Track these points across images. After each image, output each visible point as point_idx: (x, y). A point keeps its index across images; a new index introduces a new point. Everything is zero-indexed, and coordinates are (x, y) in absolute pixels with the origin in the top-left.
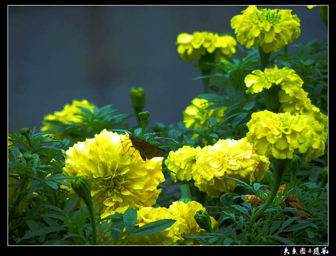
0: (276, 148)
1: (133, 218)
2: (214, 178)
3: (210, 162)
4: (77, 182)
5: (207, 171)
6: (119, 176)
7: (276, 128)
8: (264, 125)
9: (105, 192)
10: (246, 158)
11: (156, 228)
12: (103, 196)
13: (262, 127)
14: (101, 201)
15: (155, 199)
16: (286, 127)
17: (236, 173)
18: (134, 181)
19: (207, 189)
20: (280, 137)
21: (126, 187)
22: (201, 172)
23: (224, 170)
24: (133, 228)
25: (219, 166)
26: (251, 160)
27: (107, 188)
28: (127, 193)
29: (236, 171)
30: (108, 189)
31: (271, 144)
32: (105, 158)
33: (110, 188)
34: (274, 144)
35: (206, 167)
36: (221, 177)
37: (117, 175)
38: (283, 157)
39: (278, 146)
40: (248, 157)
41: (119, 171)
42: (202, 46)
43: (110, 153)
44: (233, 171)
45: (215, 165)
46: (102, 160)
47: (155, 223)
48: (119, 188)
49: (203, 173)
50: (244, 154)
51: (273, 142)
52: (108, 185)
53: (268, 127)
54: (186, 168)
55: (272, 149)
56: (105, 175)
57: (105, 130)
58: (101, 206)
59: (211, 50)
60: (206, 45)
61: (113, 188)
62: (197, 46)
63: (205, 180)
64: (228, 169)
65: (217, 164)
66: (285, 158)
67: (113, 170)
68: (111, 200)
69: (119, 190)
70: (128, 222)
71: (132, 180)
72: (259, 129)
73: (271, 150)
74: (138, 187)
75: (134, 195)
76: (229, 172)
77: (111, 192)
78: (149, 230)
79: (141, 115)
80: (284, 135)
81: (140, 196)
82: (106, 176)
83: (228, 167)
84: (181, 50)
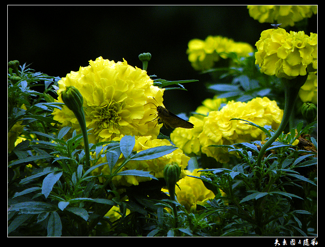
0: (287, 64)
1: (130, 144)
2: (223, 138)
3: (218, 122)
4: (67, 93)
5: (215, 132)
6: (115, 105)
7: (288, 42)
8: (274, 41)
9: (100, 123)
10: (257, 116)
11: (155, 154)
12: (99, 128)
13: (272, 43)
14: (96, 133)
15: (156, 135)
16: (299, 42)
17: (246, 133)
18: (132, 110)
19: (215, 153)
20: (293, 51)
21: (124, 117)
22: (208, 133)
23: (233, 129)
24: (130, 153)
25: (228, 125)
26: (263, 120)
27: (103, 118)
28: (125, 124)
29: (247, 130)
30: (104, 120)
31: (282, 60)
32: (101, 84)
33: (106, 119)
34: (286, 60)
35: (213, 128)
36: (230, 137)
37: (113, 104)
38: (295, 74)
39: (290, 62)
40: (260, 116)
41: (115, 99)
42: (215, 52)
43: (105, 79)
44: (243, 130)
45: (223, 125)
46: (98, 86)
47: (154, 149)
48: (116, 118)
49: (210, 134)
50: (255, 113)
51: (284, 57)
52: (104, 116)
53: (278, 42)
54: (194, 139)
55: (284, 65)
56: (101, 103)
57: (101, 58)
58: (97, 139)
59: (224, 56)
60: (219, 51)
61: (110, 119)
62: (209, 51)
63: (213, 142)
64: (238, 128)
65: (226, 124)
66: (298, 75)
67: (109, 98)
68: (107, 132)
69: (116, 121)
70: (125, 148)
71: (130, 109)
72: (269, 45)
73: (282, 66)
74: (137, 116)
75: (132, 127)
76: (239, 132)
77: (107, 123)
78: (147, 156)
79: (142, 57)
80: (297, 50)
81: (138, 128)
82: (102, 105)
83: (238, 126)
84: (192, 58)
